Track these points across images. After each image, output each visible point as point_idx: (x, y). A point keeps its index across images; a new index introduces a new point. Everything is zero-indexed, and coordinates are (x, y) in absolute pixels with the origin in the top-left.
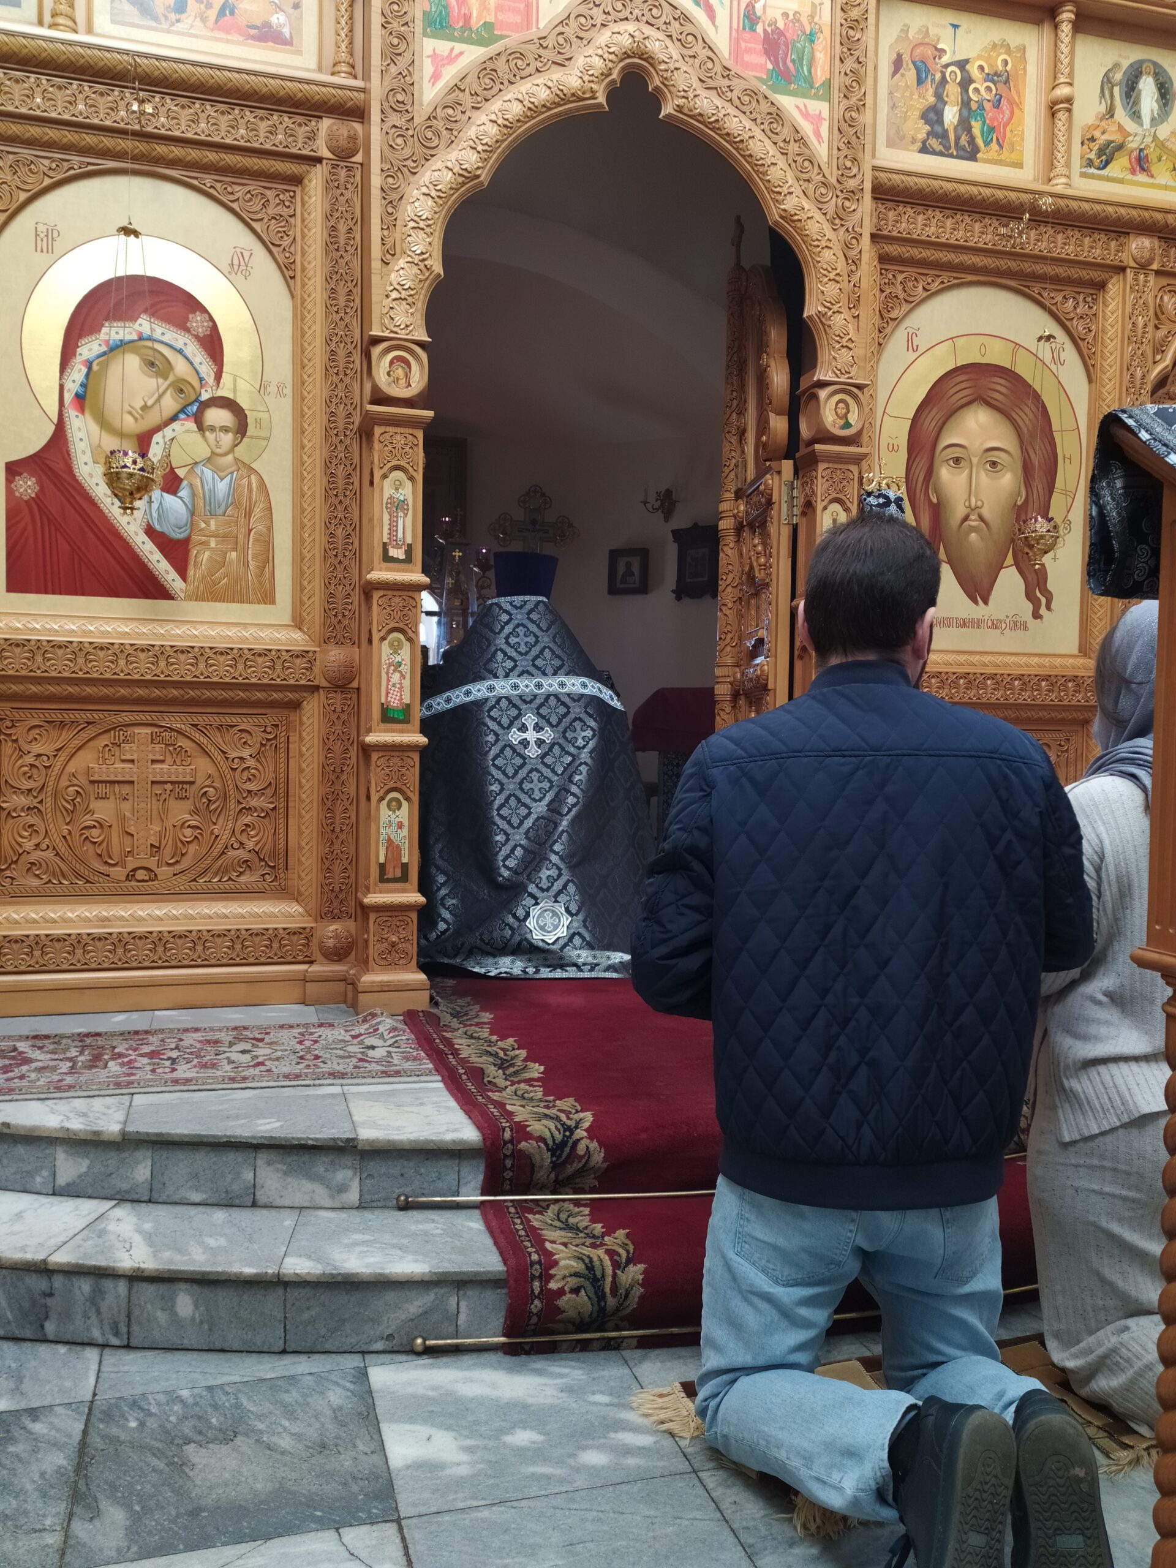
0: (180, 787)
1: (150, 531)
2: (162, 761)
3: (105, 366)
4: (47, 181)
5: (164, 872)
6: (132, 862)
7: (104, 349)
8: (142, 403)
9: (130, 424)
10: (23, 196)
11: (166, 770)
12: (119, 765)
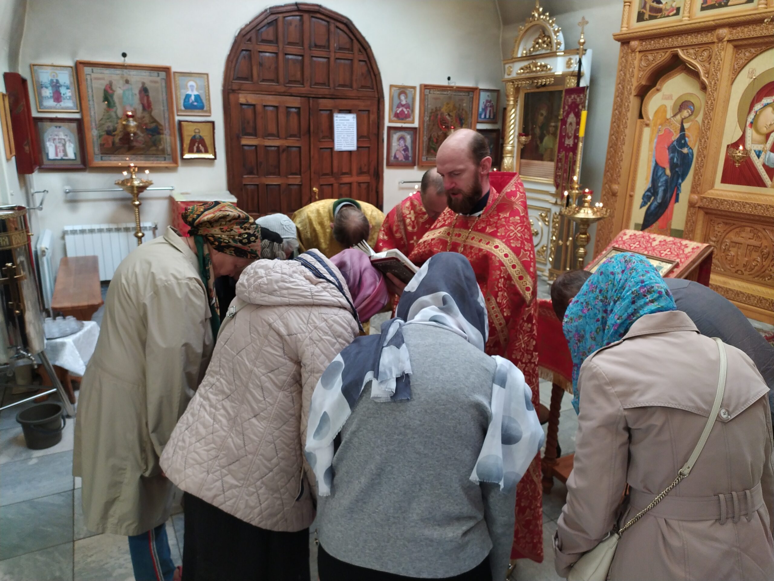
0: (756, 248)
1: (764, 165)
2: (752, 239)
3: (760, 112)
4: (754, 55)
5: (746, 273)
6: (737, 268)
7: (762, 106)
8: (769, 123)
9: (765, 130)
10: (747, 61)
11: (753, 242)
12: (740, 238)
